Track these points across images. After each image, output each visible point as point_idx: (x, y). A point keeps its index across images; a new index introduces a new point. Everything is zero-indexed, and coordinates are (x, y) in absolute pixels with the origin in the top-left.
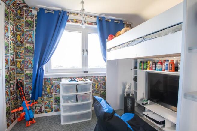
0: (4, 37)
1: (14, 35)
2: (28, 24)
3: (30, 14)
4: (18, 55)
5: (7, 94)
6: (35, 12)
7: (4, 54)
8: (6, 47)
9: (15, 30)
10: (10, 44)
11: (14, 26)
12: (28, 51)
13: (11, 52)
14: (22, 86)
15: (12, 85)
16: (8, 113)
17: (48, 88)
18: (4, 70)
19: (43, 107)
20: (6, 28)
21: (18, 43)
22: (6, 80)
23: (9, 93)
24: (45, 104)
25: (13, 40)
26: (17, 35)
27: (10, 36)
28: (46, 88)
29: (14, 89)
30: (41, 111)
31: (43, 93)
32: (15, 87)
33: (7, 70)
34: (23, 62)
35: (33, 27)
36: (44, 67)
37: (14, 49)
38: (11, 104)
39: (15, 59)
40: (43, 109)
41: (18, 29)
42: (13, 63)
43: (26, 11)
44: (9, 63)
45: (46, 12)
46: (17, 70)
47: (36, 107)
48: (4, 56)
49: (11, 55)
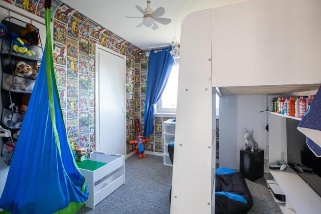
0: (125, 82)
1: (134, 78)
2: (143, 67)
3: (144, 57)
4: (136, 95)
5: (127, 128)
6: (148, 55)
7: (125, 95)
8: (127, 90)
9: (134, 74)
10: (130, 86)
11: (133, 71)
12: (143, 91)
13: (130, 93)
14: (139, 122)
15: (131, 121)
16: (128, 143)
17: (158, 128)
18: (125, 108)
19: (154, 146)
20: (127, 75)
21: (136, 85)
22: (127, 116)
23: (129, 127)
24: (156, 143)
25: (133, 83)
26: (136, 77)
27: (130, 80)
28: (157, 127)
29: (133, 124)
30: (152, 150)
31: (154, 132)
32: (134, 123)
33: (128, 107)
34: (139, 101)
35: (146, 68)
36: (155, 106)
37: (133, 90)
38: (130, 136)
39: (134, 99)
40: (154, 148)
41: (137, 72)
42: (133, 102)
43: (142, 56)
44: (129, 103)
45: (156, 52)
46: (135, 108)
47: (148, 144)
48: (125, 96)
49: (131, 96)
